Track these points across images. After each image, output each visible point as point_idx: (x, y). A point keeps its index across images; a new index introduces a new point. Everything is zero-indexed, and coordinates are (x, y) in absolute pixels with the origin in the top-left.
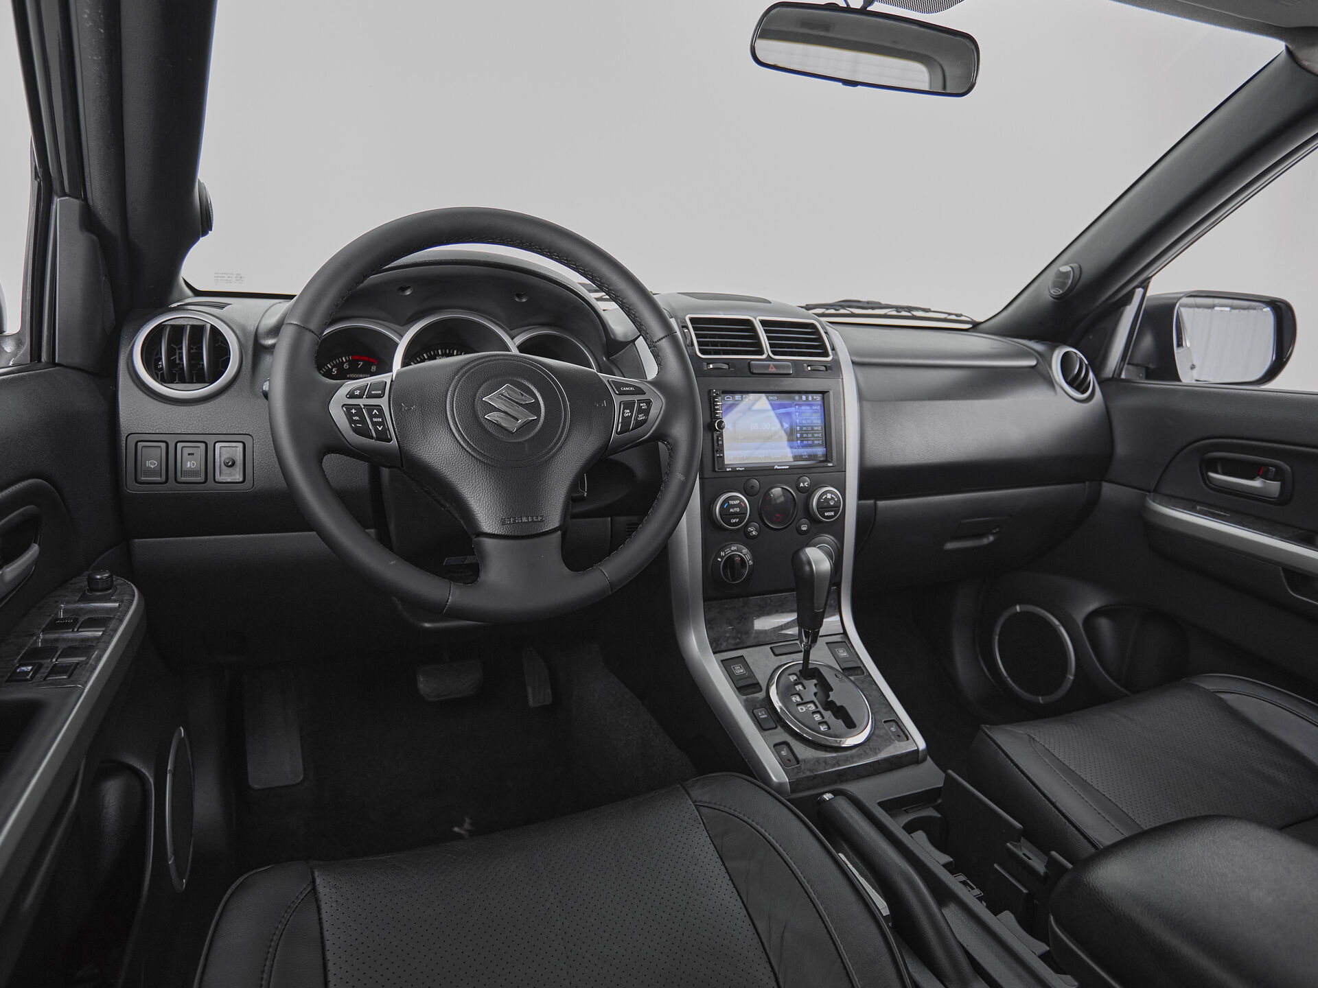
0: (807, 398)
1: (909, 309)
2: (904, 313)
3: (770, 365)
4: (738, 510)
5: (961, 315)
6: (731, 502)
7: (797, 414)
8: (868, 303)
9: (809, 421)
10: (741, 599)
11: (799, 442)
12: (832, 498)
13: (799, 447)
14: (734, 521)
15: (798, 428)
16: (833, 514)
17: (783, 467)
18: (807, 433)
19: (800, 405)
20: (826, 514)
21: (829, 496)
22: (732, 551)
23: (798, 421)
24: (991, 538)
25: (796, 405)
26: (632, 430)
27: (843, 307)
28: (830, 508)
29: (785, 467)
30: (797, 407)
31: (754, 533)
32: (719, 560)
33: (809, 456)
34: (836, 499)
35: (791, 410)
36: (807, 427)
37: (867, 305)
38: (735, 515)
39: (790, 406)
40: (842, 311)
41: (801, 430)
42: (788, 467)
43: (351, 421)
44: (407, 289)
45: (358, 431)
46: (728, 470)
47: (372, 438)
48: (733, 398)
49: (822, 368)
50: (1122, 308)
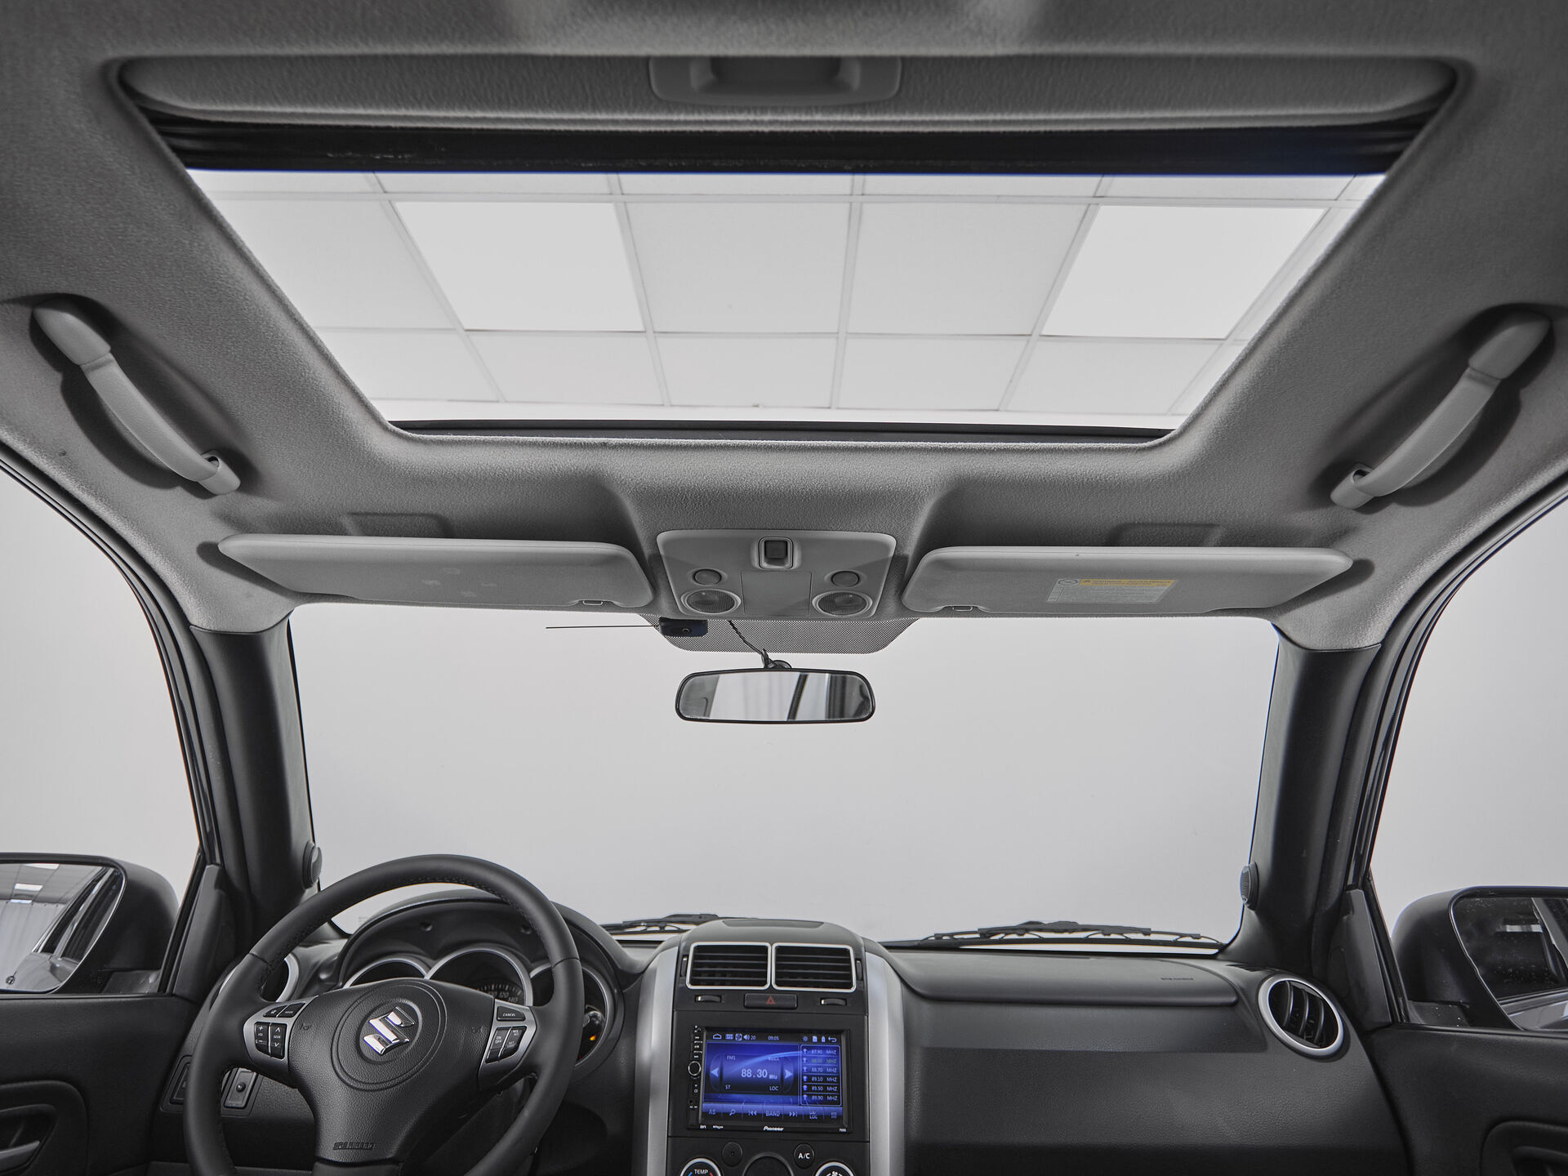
0: (819, 1040)
2: (1113, 936)
3: (768, 997)
5: (1198, 937)
6: (697, 1171)
7: (805, 1059)
9: (821, 1070)
11: (805, 1096)
13: (804, 1103)
15: (805, 1078)
17: (776, 1129)
18: (817, 1086)
19: (809, 1048)
23: (805, 1068)
25: (803, 1047)
26: (503, 1056)
27: (1027, 931)
29: (779, 1129)
30: (805, 1050)
33: (818, 1116)
35: (799, 1053)
36: (817, 1076)
39: (795, 1048)
40: (1027, 936)
41: (809, 1080)
42: (782, 1129)
43: (257, 1037)
44: (428, 925)
45: (259, 1047)
46: (702, 1127)
47: (268, 1054)
48: (724, 1037)
49: (841, 1002)
50: (1345, 918)
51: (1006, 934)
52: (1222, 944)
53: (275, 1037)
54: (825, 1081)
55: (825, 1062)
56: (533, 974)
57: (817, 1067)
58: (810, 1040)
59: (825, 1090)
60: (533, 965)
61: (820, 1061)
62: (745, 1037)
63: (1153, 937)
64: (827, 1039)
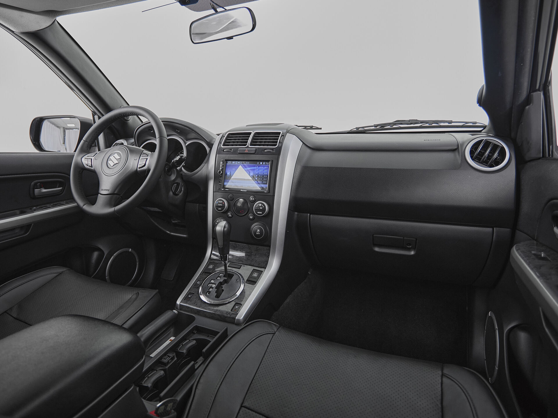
0: (263, 163)
2: (433, 125)
3: (246, 150)
4: (221, 205)
5: (476, 123)
6: (219, 202)
7: (257, 170)
8: (409, 121)
11: (256, 181)
12: (261, 206)
14: (220, 209)
15: (256, 175)
16: (261, 213)
17: (244, 191)
18: (260, 178)
19: (259, 166)
20: (258, 213)
21: (260, 205)
24: (412, 253)
25: (257, 166)
26: (142, 167)
28: (260, 210)
29: (245, 191)
30: (257, 167)
31: (230, 216)
32: (216, 224)
34: (263, 207)
35: (255, 168)
36: (261, 175)
38: (220, 207)
39: (254, 166)
40: (394, 126)
44: (152, 131)
46: (222, 189)
48: (232, 163)
49: (271, 151)
50: (527, 107)
54: (263, 177)
55: (264, 171)
56: (186, 145)
57: (261, 172)
58: (260, 163)
59: (263, 179)
60: (187, 142)
61: (262, 170)
62: (239, 163)
63: (453, 124)
64: (265, 163)
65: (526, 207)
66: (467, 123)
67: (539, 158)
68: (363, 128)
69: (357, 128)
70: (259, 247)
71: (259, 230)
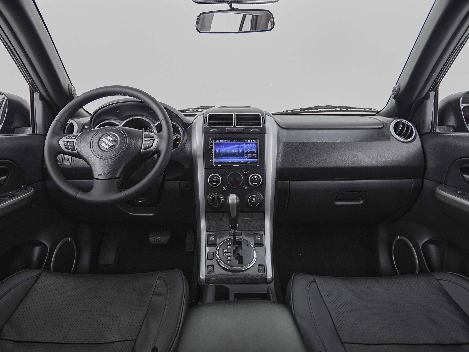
0: (250, 141)
1: (346, 108)
2: (343, 110)
3: (234, 129)
4: (216, 180)
5: (371, 109)
6: (214, 177)
7: (246, 147)
8: (327, 106)
9: (251, 149)
10: (221, 213)
11: (246, 157)
12: (256, 178)
13: (246, 158)
14: (215, 184)
15: (246, 152)
16: (257, 184)
17: (237, 166)
18: (250, 154)
19: (247, 144)
20: (253, 184)
21: (255, 177)
22: (215, 195)
23: (246, 149)
24: (361, 202)
25: (245, 143)
26: (148, 148)
27: (316, 109)
28: (256, 182)
30: (246, 144)
31: (224, 189)
32: (210, 198)
33: (250, 162)
34: (258, 178)
35: (244, 145)
36: (250, 151)
37: (327, 107)
38: (215, 182)
39: (243, 144)
41: (247, 152)
42: (239, 166)
43: (65, 145)
44: (117, 110)
45: (66, 148)
46: (214, 166)
47: (70, 150)
48: (220, 141)
49: (258, 130)
50: (426, 101)
51: (309, 110)
52: (378, 111)
53: (70, 145)
54: (252, 152)
55: (252, 147)
56: (156, 125)
57: (250, 149)
58: (248, 141)
59: (252, 154)
60: (155, 122)
61: (251, 147)
62: (227, 141)
63: (356, 109)
64: (253, 141)
65: (431, 164)
66: (366, 109)
67: (429, 133)
68: (291, 110)
69: (287, 111)
70: (253, 214)
71: (255, 199)
